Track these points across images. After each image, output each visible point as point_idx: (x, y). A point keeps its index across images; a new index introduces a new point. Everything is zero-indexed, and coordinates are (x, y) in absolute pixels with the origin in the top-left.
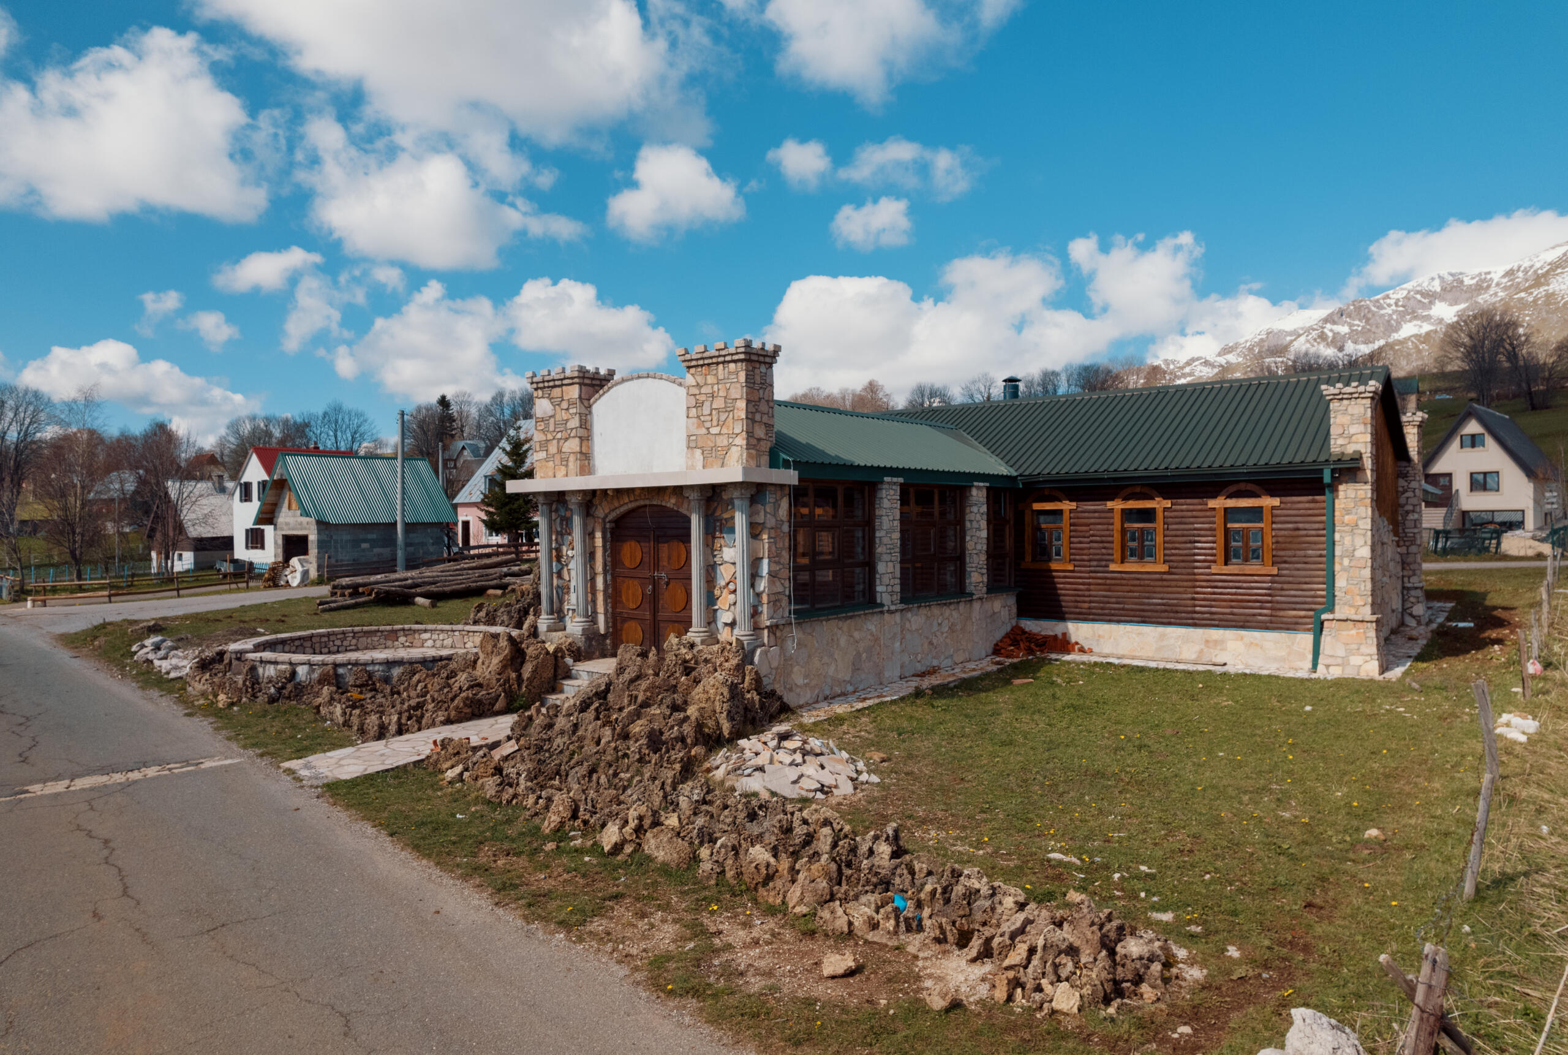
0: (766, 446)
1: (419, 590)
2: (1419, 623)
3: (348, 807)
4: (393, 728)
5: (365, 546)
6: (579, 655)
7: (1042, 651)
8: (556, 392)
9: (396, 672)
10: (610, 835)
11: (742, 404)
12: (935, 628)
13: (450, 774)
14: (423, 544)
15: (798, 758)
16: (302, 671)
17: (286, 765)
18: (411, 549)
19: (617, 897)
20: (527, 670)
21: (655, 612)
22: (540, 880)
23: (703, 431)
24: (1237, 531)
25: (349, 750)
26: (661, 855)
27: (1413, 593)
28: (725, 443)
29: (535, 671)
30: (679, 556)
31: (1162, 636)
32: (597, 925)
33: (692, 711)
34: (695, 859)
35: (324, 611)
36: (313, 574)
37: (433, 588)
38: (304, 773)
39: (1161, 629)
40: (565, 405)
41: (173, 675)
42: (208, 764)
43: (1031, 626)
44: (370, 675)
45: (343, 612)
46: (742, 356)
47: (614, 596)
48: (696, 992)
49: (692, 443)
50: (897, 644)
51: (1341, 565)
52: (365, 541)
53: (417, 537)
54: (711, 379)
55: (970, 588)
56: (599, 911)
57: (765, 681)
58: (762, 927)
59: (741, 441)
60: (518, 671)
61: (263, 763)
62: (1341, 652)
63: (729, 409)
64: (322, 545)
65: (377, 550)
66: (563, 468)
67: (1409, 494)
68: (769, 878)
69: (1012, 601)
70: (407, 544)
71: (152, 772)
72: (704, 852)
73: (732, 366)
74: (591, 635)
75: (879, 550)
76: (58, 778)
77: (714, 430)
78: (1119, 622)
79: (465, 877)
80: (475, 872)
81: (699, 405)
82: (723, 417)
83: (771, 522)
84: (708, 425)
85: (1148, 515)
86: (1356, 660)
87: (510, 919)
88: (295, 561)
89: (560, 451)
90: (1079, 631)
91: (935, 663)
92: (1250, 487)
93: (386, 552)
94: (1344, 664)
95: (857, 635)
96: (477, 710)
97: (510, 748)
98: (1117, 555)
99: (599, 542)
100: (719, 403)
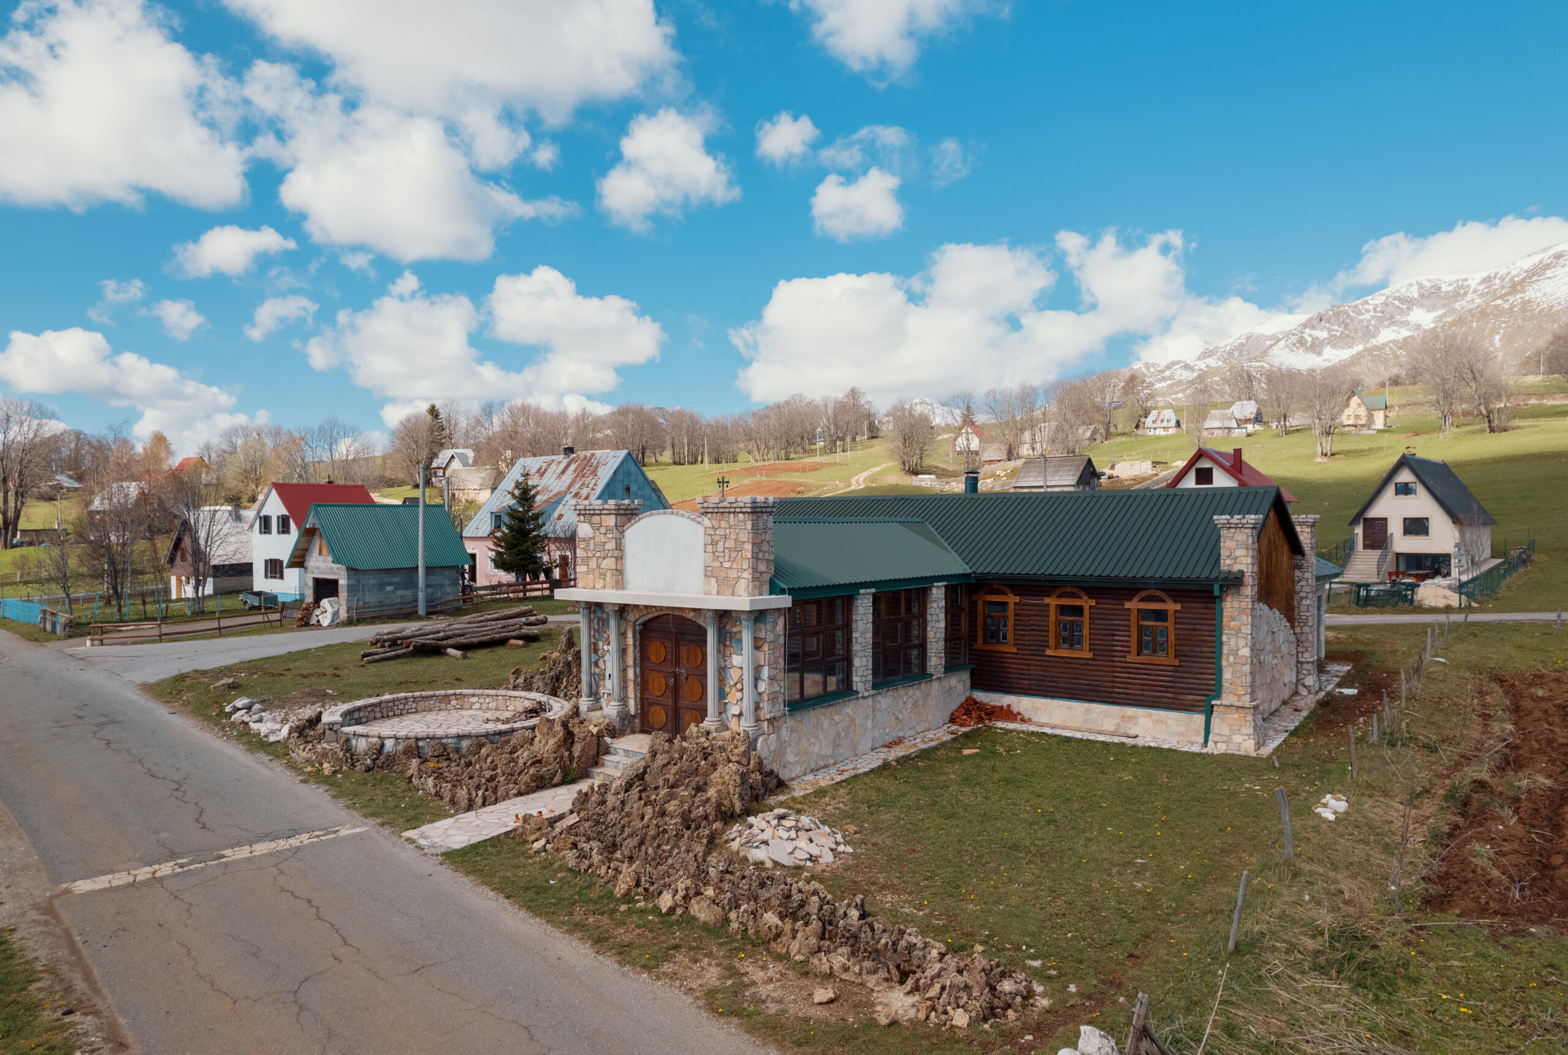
0: (766, 577)
1: (450, 642)
2: (1309, 692)
3: (468, 873)
4: (479, 800)
5: (389, 588)
6: (614, 733)
7: (990, 720)
8: (596, 519)
9: (465, 744)
10: (666, 901)
11: (748, 547)
12: (901, 705)
13: (537, 845)
14: (441, 585)
15: (793, 834)
16: (389, 744)
17: (407, 834)
18: (430, 590)
19: (676, 947)
20: (577, 750)
21: (676, 700)
22: (622, 935)
23: (718, 564)
24: (1147, 627)
25: (448, 822)
26: (702, 916)
27: (1305, 666)
28: (735, 575)
29: (583, 750)
30: (696, 657)
31: (1088, 710)
32: (667, 968)
33: (712, 792)
34: (727, 921)
35: (369, 662)
36: (343, 615)
37: (462, 640)
38: (422, 842)
39: (1086, 705)
40: (603, 530)
41: (272, 739)
42: (344, 832)
43: (981, 696)
44: (445, 747)
45: (386, 663)
46: (749, 510)
47: (643, 684)
48: (737, 1013)
49: (709, 573)
50: (870, 723)
51: (1227, 662)
52: (389, 584)
53: (435, 580)
54: (723, 524)
55: (930, 670)
56: (667, 958)
57: (765, 762)
58: (774, 969)
59: (747, 575)
60: (569, 750)
61: (386, 831)
62: (1226, 732)
63: (738, 549)
64: (351, 589)
65: (400, 592)
66: (602, 581)
67: (1303, 583)
68: (778, 935)
69: (966, 676)
70: (428, 586)
71: (304, 837)
72: (733, 915)
73: (741, 516)
74: (624, 716)
75: (856, 647)
76: (239, 844)
77: (727, 565)
78: (1053, 697)
79: (570, 932)
80: (575, 927)
81: (714, 543)
82: (734, 555)
83: (770, 637)
84: (721, 559)
85: (1078, 611)
86: (1237, 739)
87: (608, 964)
88: (325, 603)
89: (598, 567)
90: (1023, 704)
91: (901, 734)
92: (1158, 593)
93: (408, 593)
94: (1228, 741)
95: (837, 718)
96: (541, 784)
97: (573, 819)
98: (1052, 643)
99: (630, 641)
100: (730, 544)
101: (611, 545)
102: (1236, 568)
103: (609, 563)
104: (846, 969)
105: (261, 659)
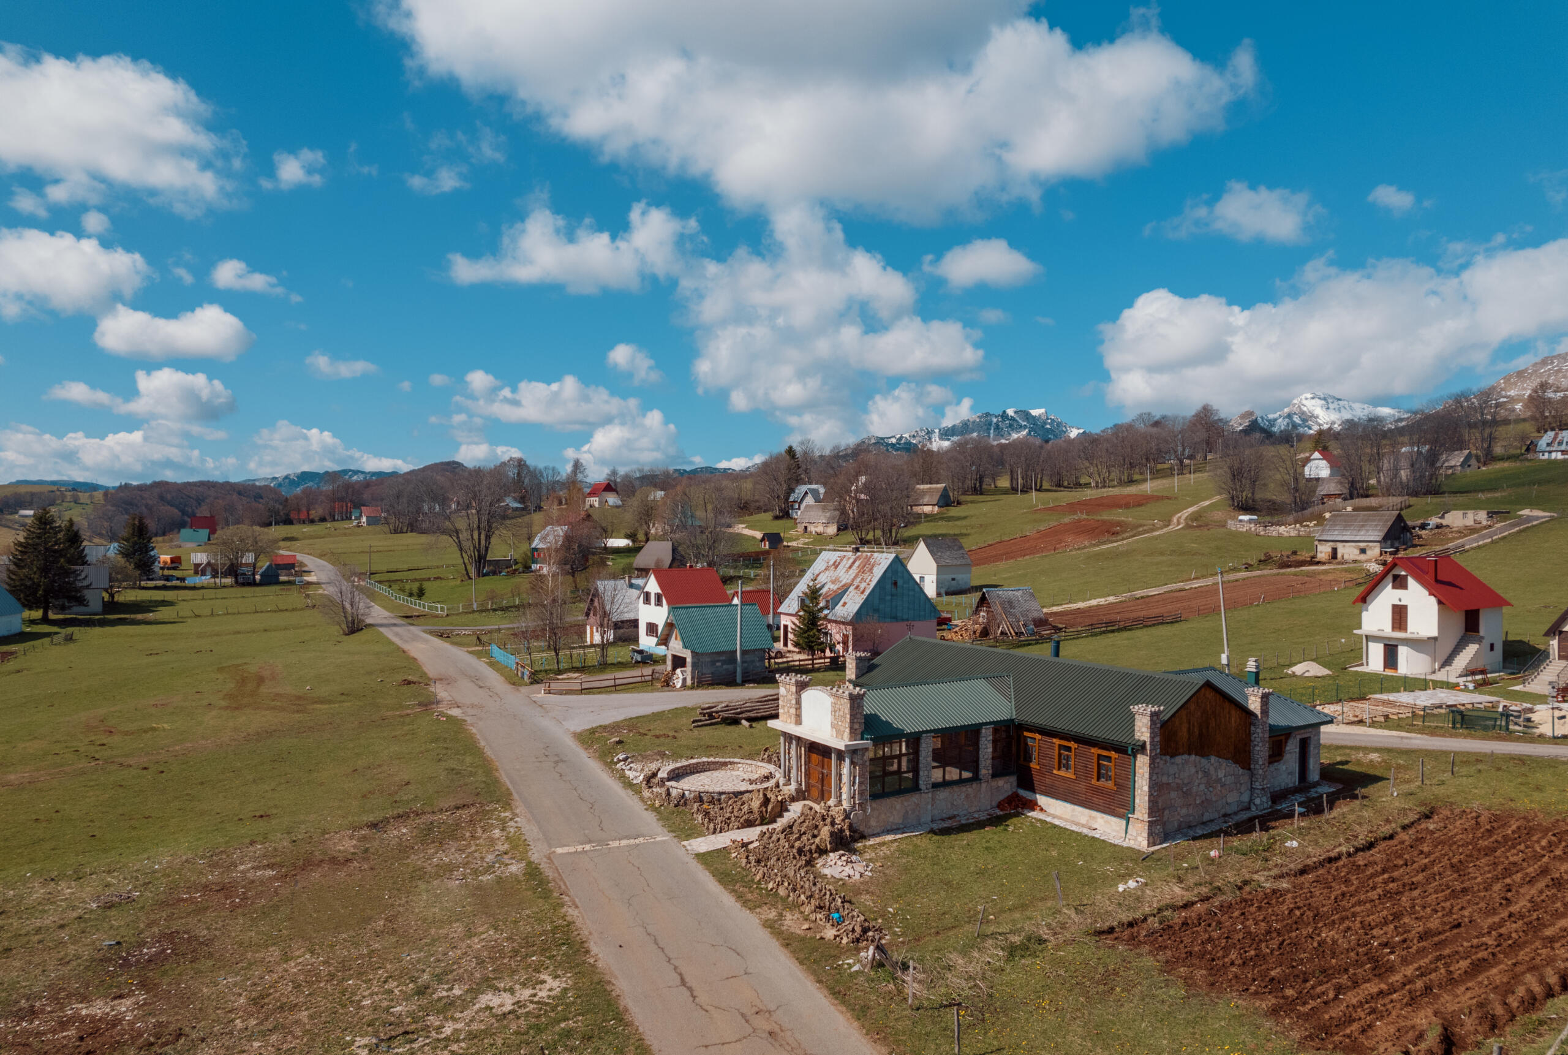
0: (859, 732)
1: (744, 715)
2: (1257, 809)
3: (702, 864)
4: (718, 830)
5: (718, 664)
6: (793, 799)
7: (1022, 808)
8: (788, 686)
9: (723, 797)
10: (770, 886)
11: (848, 716)
12: (955, 797)
13: (734, 855)
14: (753, 661)
15: (845, 864)
16: (687, 793)
17: (683, 843)
18: (745, 665)
19: (766, 904)
20: (770, 807)
21: (822, 786)
22: (749, 896)
23: (836, 722)
24: (1104, 765)
25: (703, 839)
26: (781, 894)
27: (1256, 791)
28: (842, 734)
29: (773, 809)
31: (1073, 810)
32: (758, 910)
33: (817, 840)
34: (789, 896)
35: (695, 727)
36: (689, 682)
37: (752, 714)
38: (689, 848)
39: (1073, 806)
40: (791, 693)
41: (635, 782)
42: (658, 839)
43: (1023, 793)
44: (713, 798)
45: (704, 728)
46: (849, 699)
47: (808, 775)
48: (771, 928)
49: (833, 725)
50: (929, 807)
51: (1138, 792)
52: (718, 661)
53: (748, 657)
54: (839, 703)
55: (981, 777)
56: (760, 906)
57: (854, 825)
58: (797, 915)
59: (847, 732)
60: (766, 807)
61: (676, 840)
62: (1135, 834)
63: (845, 717)
64: (694, 665)
65: (725, 667)
66: (791, 723)
67: (1256, 735)
68: (803, 904)
69: (1013, 779)
70: (743, 662)
71: (641, 840)
72: (791, 894)
73: (846, 700)
74: (798, 791)
75: (921, 765)
76: (615, 840)
77: (840, 723)
78: (1057, 799)
79: (730, 893)
80: (734, 891)
81: (835, 711)
82: (843, 719)
83: (860, 762)
84: (838, 720)
85: (1069, 749)
86: (1140, 839)
87: (738, 905)
88: (678, 671)
89: (789, 714)
90: (1042, 800)
91: (956, 813)
93: (730, 667)
94: (1135, 840)
95: (906, 804)
96: (749, 824)
97: (756, 844)
98: (1056, 766)
99: (803, 752)
100: (842, 713)
101: (794, 702)
102: (1142, 738)
103: (793, 711)
104: (821, 920)
105: (637, 718)
